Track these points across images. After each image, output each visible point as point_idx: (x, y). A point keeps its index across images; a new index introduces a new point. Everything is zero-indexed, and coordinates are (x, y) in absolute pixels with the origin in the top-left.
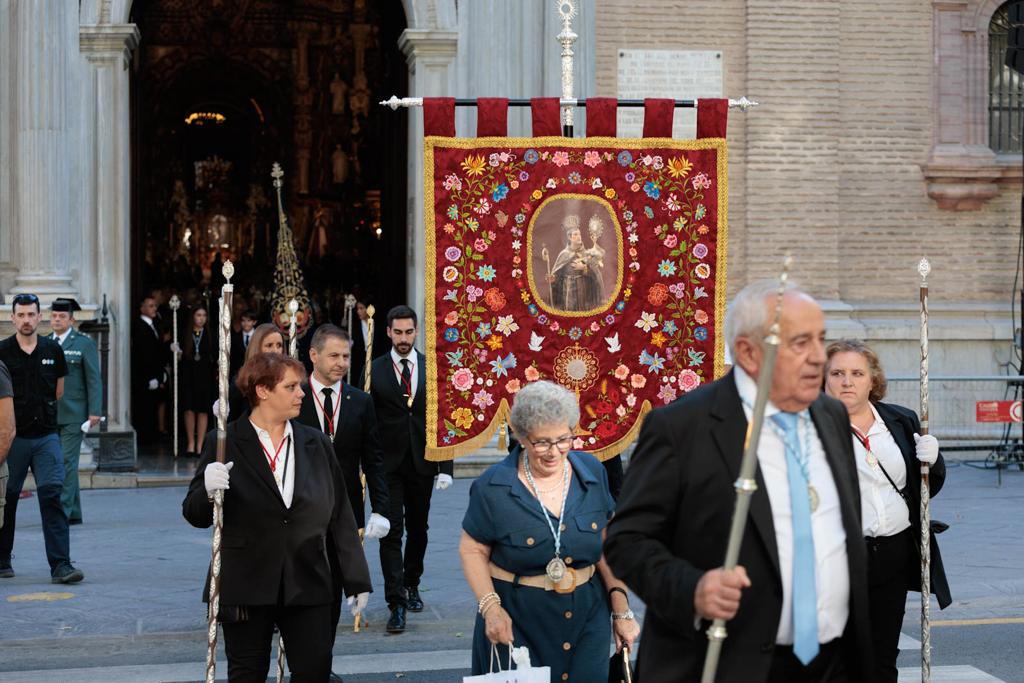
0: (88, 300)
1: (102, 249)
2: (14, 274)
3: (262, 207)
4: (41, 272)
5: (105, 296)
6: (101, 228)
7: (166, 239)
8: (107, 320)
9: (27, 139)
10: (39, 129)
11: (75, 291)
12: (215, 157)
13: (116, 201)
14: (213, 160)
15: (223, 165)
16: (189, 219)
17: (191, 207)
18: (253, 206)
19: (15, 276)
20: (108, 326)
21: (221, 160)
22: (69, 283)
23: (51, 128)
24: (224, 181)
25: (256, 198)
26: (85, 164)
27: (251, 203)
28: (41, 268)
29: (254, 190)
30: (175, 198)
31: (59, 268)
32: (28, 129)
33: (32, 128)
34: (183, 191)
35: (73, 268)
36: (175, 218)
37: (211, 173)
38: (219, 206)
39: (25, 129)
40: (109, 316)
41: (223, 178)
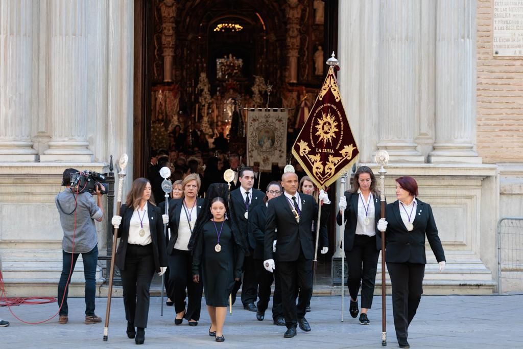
0: (100, 159)
1: (111, 123)
2: (48, 140)
3: (263, 92)
4: (66, 139)
5: (111, 157)
6: (110, 107)
7: (193, 116)
8: (112, 174)
9: (58, 42)
10: (66, 35)
11: (90, 153)
12: (230, 55)
13: (122, 88)
14: (228, 57)
15: (236, 62)
16: (210, 101)
17: (212, 93)
18: (257, 92)
19: (48, 142)
20: (113, 178)
21: (234, 58)
22: (87, 147)
23: (74, 35)
24: (236, 73)
25: (259, 85)
26: (100, 61)
27: (255, 89)
28: (66, 136)
29: (257, 80)
30: (200, 86)
31: (79, 136)
32: (58, 34)
33: (61, 34)
34: (206, 80)
35: (90, 135)
36: (200, 101)
37: (227, 68)
38: (231, 91)
39: (56, 35)
40: (115, 171)
41: (235, 71)
